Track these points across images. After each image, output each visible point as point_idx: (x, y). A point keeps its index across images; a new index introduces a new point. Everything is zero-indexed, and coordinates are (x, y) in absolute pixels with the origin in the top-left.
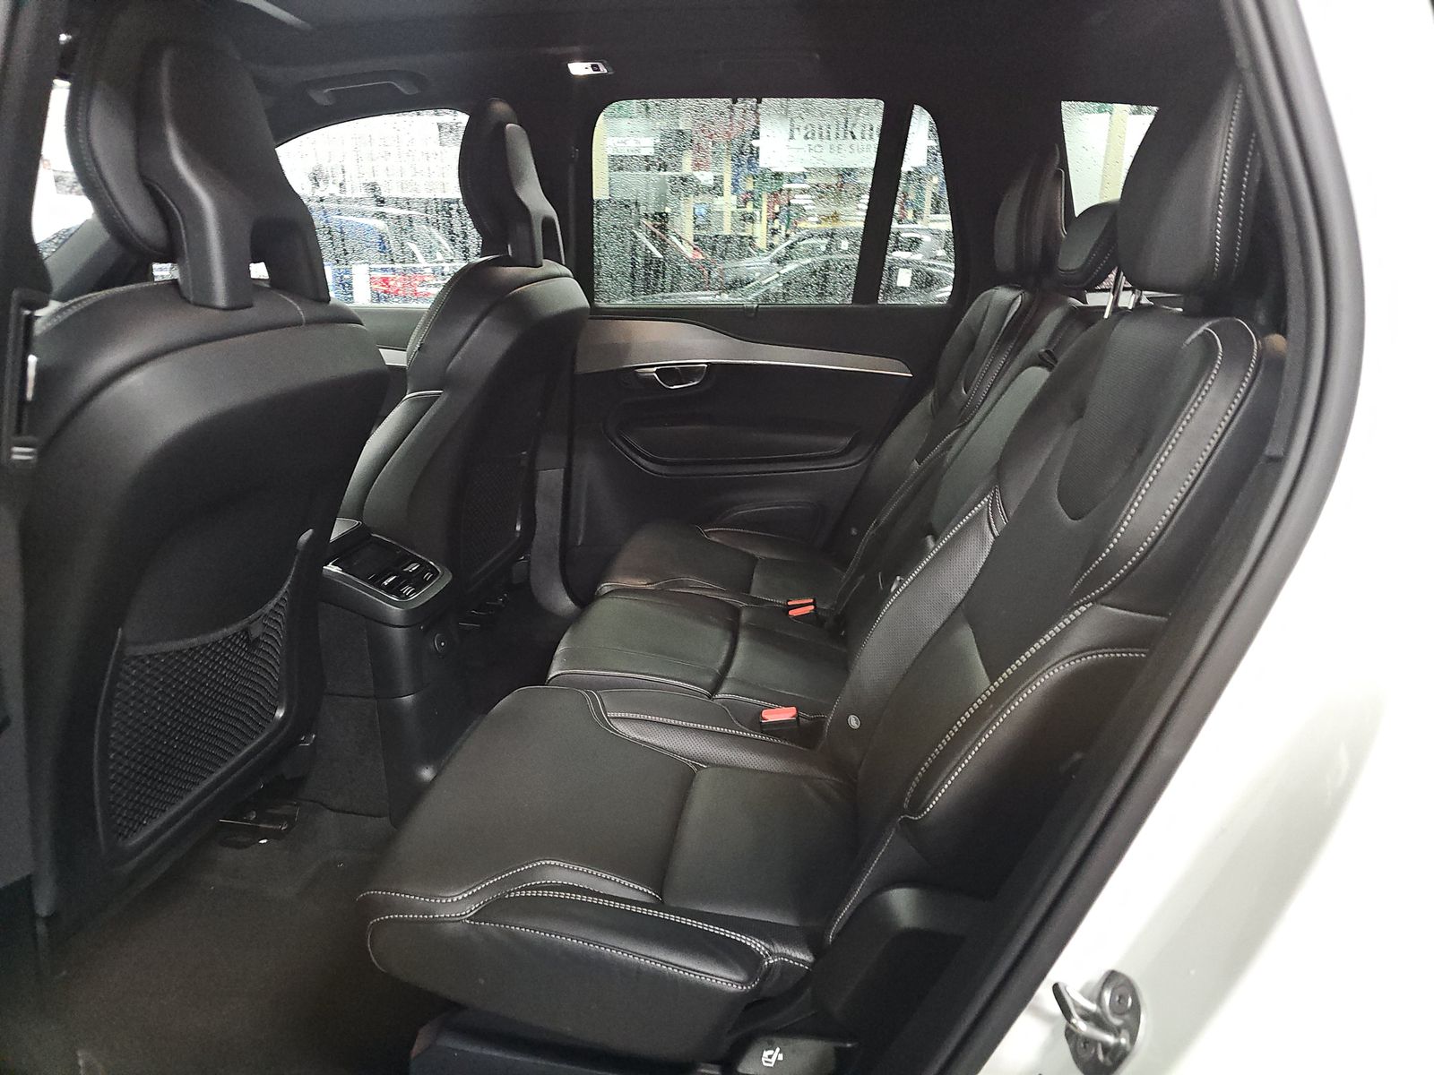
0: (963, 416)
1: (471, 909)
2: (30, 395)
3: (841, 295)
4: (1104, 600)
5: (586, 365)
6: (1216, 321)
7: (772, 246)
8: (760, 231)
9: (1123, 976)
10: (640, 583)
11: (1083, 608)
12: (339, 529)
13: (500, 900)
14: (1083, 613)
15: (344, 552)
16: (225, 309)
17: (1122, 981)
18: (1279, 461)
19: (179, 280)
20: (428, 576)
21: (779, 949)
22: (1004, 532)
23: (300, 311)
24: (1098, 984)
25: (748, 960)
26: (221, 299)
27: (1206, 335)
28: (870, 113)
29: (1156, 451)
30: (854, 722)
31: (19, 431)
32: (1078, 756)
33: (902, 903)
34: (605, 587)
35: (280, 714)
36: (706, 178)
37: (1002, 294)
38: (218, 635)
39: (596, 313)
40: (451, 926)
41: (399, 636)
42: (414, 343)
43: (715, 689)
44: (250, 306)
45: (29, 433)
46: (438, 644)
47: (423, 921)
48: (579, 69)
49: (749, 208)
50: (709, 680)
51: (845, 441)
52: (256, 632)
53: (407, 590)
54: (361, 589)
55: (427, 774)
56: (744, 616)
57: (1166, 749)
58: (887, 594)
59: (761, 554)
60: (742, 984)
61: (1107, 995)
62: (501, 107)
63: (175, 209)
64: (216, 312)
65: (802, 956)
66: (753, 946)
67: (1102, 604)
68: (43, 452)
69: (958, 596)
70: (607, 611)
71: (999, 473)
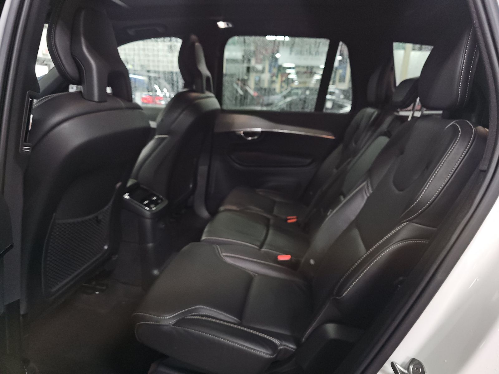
0: (355, 153)
1: (174, 321)
2: (30, 128)
3: (310, 108)
4: (414, 221)
5: (218, 130)
6: (458, 120)
7: (281, 92)
8: (277, 86)
9: (418, 361)
10: (234, 208)
11: (405, 224)
12: (130, 183)
13: (183, 319)
14: (405, 226)
15: (131, 191)
16: (97, 102)
17: (417, 362)
18: (485, 172)
19: (82, 91)
20: (159, 201)
21: (284, 343)
22: (371, 195)
23: (122, 104)
24: (408, 363)
25: (273, 346)
26: (96, 98)
27: (453, 126)
28: (323, 45)
29: (435, 167)
30: (312, 262)
31: (25, 141)
32: (401, 278)
33: (331, 329)
34: (222, 208)
35: (106, 247)
36: (259, 67)
37: (370, 110)
38: (87, 218)
39: (223, 111)
40: (166, 327)
41: (148, 222)
42: (159, 118)
43: (261, 247)
44: (106, 101)
45: (29, 142)
46: (162, 226)
47: (157, 325)
48: (222, 25)
49: (274, 78)
50: (259, 244)
51: (308, 161)
52: (100, 217)
53: (152, 206)
54: (136, 204)
55: (156, 272)
56: (272, 222)
57: (438, 277)
58: (325, 216)
59: (277, 199)
60: (271, 355)
61: (411, 368)
62: (194, 37)
63: (82, 66)
64: (94, 103)
65: (292, 346)
66: (275, 341)
67: (413, 222)
68: (33, 148)
69: (353, 218)
70: (222, 217)
71: (370, 173)
